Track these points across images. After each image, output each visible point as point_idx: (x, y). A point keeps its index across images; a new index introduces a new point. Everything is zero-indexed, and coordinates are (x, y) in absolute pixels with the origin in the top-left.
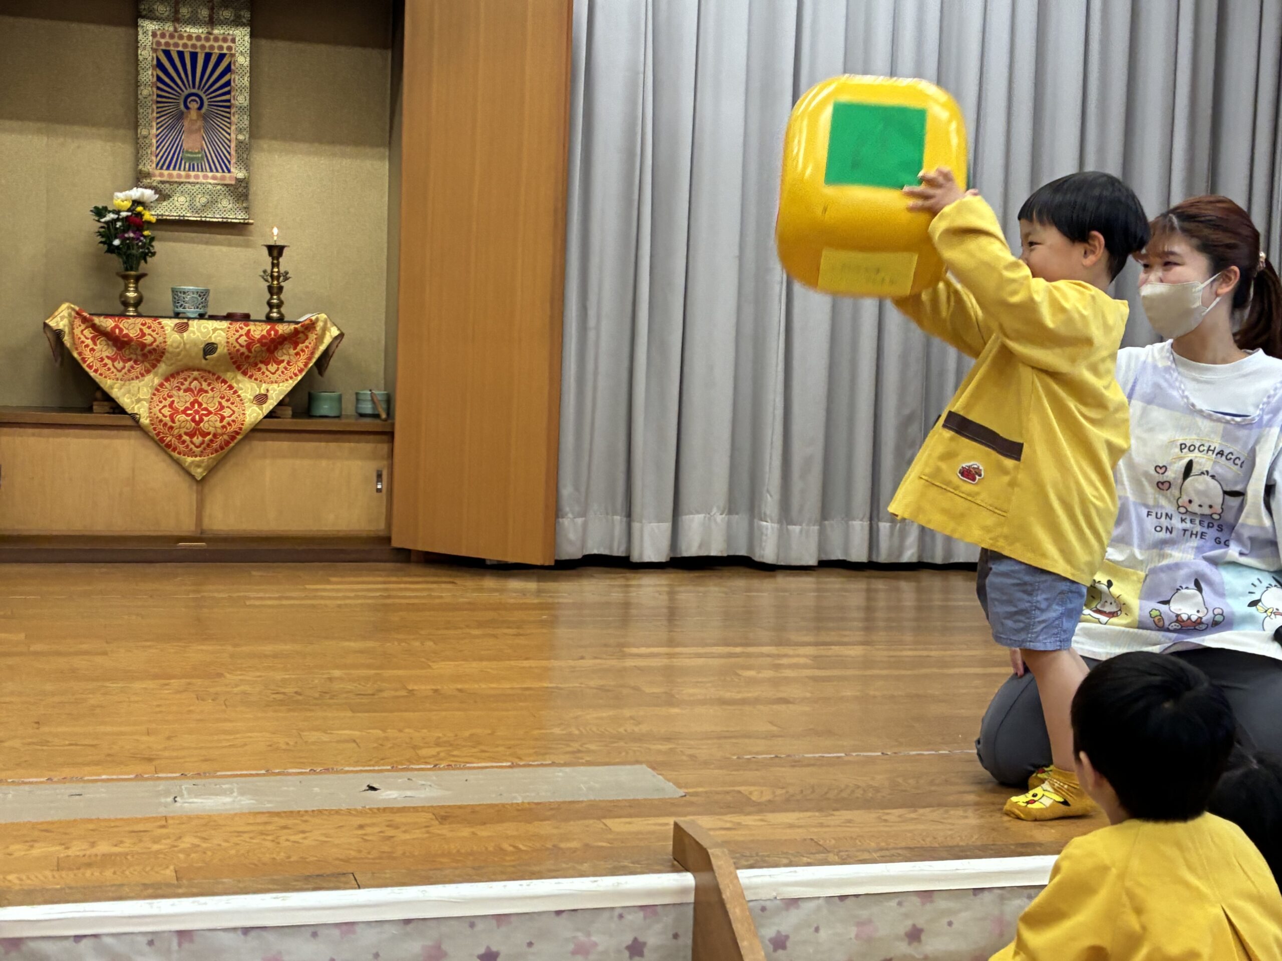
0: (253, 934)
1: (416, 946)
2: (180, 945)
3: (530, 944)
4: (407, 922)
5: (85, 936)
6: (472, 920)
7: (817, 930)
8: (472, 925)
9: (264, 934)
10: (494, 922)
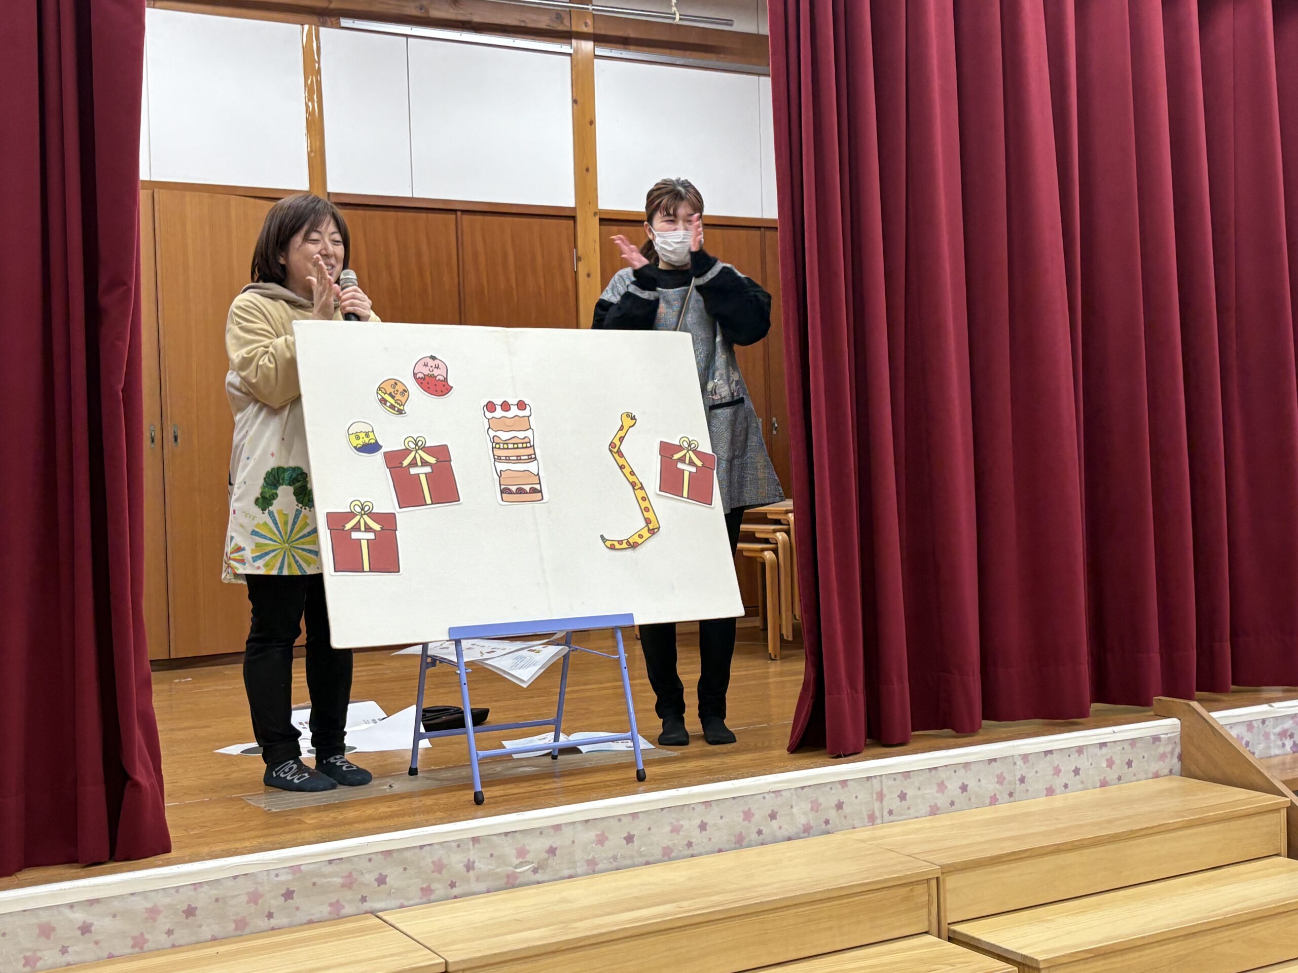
0: (510, 835)
1: (591, 835)
2: (473, 845)
3: (649, 829)
4: (587, 821)
5: (425, 846)
6: (620, 817)
7: (792, 807)
8: (620, 820)
9: (515, 834)
10: (631, 818)
